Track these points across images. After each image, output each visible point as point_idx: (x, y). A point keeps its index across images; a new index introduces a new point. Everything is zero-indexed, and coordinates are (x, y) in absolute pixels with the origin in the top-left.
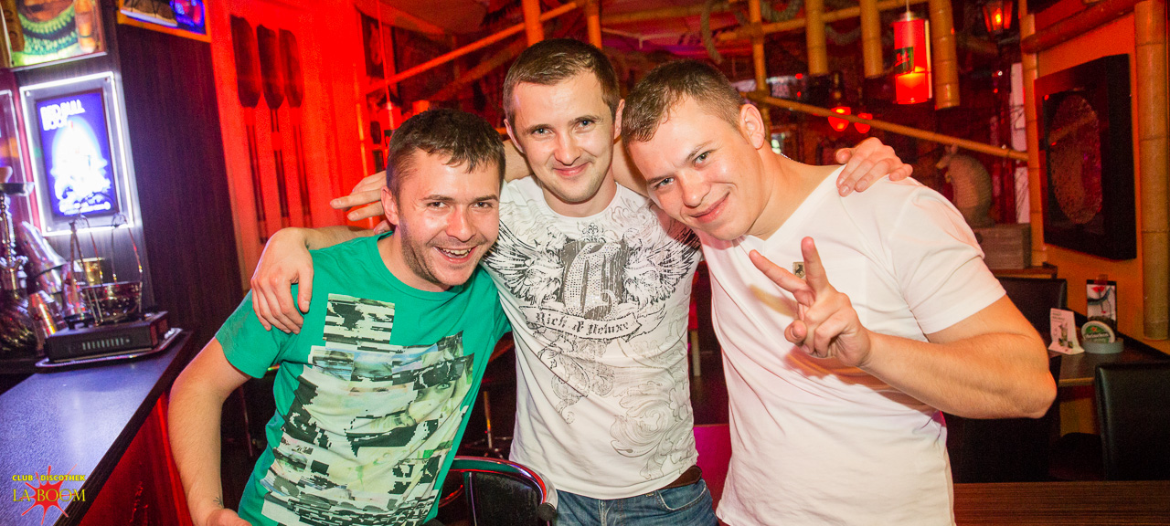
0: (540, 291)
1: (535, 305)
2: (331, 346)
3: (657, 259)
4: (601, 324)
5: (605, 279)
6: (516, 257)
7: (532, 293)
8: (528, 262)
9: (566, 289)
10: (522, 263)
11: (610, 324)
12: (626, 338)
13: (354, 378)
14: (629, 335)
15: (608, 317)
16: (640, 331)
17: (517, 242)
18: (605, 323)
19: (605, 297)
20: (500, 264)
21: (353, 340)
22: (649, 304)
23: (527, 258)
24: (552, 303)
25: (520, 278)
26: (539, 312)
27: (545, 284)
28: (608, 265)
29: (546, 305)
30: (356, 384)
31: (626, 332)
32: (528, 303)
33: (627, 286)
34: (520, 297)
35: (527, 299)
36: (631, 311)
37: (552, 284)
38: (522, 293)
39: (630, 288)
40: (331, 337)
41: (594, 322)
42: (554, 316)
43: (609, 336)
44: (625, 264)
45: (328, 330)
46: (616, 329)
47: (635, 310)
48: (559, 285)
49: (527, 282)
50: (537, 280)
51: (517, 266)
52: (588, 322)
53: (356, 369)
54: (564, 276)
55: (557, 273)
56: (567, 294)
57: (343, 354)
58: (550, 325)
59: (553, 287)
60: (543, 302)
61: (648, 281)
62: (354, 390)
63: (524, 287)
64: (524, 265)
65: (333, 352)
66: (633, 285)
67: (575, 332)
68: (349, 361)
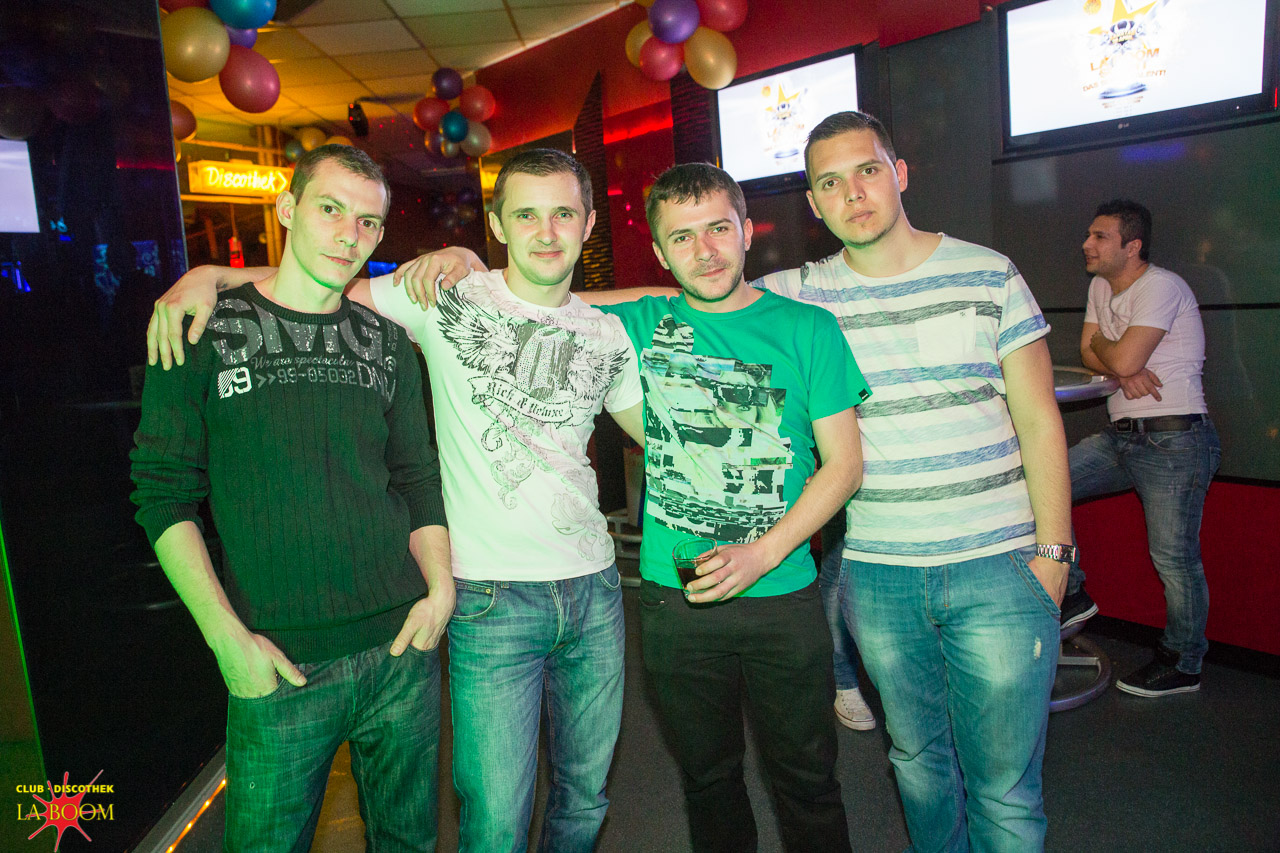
0: (494, 362)
1: (488, 374)
2: (657, 349)
3: (595, 363)
4: (541, 405)
5: (552, 365)
6: (475, 329)
7: (486, 362)
8: (486, 335)
9: (518, 364)
10: (480, 335)
11: (550, 408)
12: (557, 425)
13: (668, 375)
14: (561, 423)
15: (549, 399)
16: (570, 422)
17: (481, 312)
18: (545, 405)
19: (550, 380)
20: (459, 333)
21: (671, 345)
22: (583, 398)
23: (486, 331)
24: (504, 374)
25: (477, 347)
26: (491, 381)
27: (501, 356)
28: (557, 353)
29: (499, 376)
30: (669, 379)
31: (559, 419)
32: (481, 373)
33: (569, 376)
34: (473, 367)
35: (480, 369)
36: (568, 399)
37: (507, 358)
38: (476, 363)
39: (572, 378)
40: (657, 343)
41: (537, 402)
42: (505, 386)
43: (545, 419)
44: (570, 358)
45: (656, 337)
46: (552, 414)
47: (571, 399)
48: (513, 360)
49: (483, 352)
50: (493, 351)
51: (475, 337)
52: (531, 400)
53: (670, 367)
54: (519, 353)
55: (513, 349)
56: (519, 370)
57: (662, 355)
58: (499, 397)
59: (508, 360)
60: (496, 372)
61: (585, 378)
62: (667, 384)
63: (480, 356)
64: (482, 337)
65: (656, 354)
66: (574, 377)
67: (518, 408)
68: (666, 361)
